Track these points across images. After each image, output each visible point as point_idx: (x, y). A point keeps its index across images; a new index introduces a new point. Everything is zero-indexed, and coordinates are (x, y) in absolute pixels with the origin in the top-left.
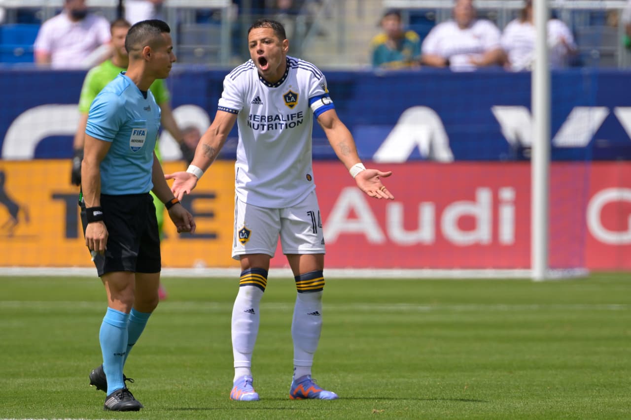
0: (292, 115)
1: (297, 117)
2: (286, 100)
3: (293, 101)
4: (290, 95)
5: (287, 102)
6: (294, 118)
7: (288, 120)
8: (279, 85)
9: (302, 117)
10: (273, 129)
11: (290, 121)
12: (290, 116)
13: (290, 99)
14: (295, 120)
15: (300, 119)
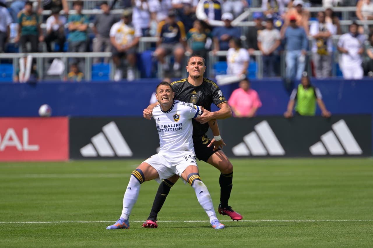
0: (176, 125)
1: (179, 125)
2: (174, 118)
3: (177, 118)
4: (176, 116)
5: (175, 119)
6: (177, 126)
7: (175, 127)
8: (168, 112)
9: (182, 126)
10: (167, 131)
11: (176, 127)
12: (175, 125)
13: (176, 117)
14: (178, 127)
15: (181, 127)
